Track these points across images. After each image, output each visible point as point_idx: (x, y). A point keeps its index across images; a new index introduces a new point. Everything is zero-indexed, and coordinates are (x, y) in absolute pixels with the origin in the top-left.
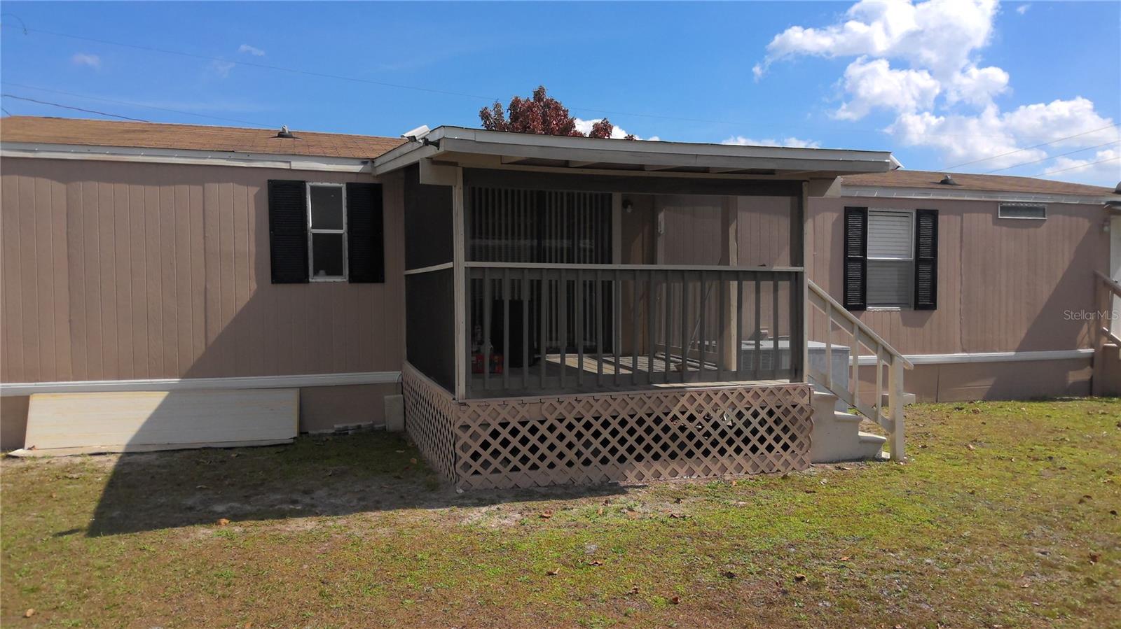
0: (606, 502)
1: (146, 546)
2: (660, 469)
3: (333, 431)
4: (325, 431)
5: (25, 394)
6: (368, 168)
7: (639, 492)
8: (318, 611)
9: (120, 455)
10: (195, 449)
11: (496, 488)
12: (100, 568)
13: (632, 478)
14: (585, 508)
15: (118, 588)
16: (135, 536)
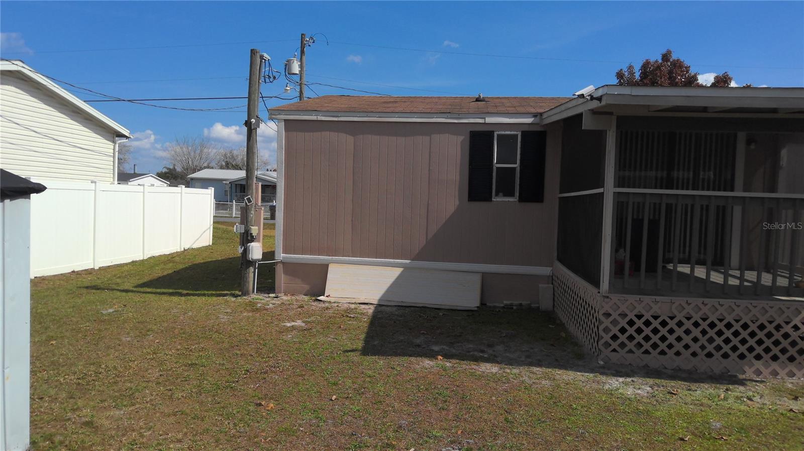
0: (727, 390)
1: (395, 367)
2: (778, 370)
3: (502, 305)
4: (497, 305)
5: (326, 263)
6: (537, 120)
7: (757, 386)
8: (504, 431)
9: (375, 306)
10: (418, 307)
11: (630, 364)
12: (370, 377)
13: (749, 373)
14: (708, 392)
15: (380, 391)
16: (388, 359)
